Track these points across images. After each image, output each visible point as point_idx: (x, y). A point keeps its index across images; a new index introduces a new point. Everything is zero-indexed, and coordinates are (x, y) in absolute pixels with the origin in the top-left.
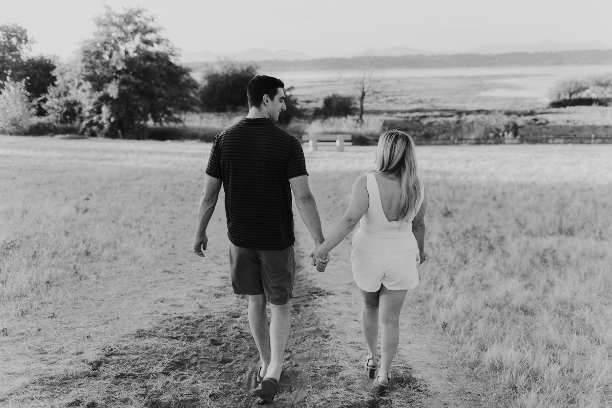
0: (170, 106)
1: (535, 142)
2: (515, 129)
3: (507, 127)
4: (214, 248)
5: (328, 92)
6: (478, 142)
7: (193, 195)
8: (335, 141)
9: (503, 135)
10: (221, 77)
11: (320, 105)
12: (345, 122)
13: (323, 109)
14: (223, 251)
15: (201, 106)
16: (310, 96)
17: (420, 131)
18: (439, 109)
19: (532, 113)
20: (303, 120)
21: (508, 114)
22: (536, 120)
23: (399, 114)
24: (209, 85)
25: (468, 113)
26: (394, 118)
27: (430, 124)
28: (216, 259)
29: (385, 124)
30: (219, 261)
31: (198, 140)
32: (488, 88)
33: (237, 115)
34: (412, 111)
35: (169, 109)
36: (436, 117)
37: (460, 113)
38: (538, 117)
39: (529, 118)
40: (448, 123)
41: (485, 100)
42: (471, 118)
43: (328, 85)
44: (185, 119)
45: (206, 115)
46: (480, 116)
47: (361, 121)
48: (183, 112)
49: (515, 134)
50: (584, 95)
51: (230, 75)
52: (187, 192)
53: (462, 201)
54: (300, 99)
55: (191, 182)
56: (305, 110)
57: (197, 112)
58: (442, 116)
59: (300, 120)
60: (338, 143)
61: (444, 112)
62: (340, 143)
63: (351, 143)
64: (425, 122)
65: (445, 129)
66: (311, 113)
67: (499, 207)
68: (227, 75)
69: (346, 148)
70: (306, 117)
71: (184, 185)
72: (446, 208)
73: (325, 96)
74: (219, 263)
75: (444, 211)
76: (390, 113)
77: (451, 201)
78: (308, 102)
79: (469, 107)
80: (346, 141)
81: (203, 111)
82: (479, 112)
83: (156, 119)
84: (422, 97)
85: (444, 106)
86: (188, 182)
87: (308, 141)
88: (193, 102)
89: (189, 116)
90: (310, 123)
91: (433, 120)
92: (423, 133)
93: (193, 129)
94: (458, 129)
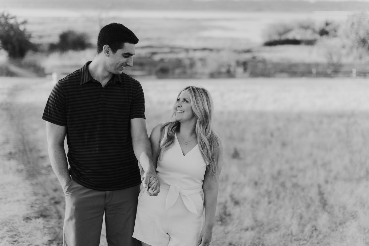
3: (238, 63)
13: (60, 44)
17: (155, 66)
19: (248, 51)
22: (254, 57)
25: (195, 50)
27: (162, 60)
36: (166, 53)
37: (187, 50)
38: (256, 54)
39: (249, 55)
42: (199, 55)
46: (206, 53)
50: (290, 36)
53: (242, 140)
56: (39, 45)
58: (171, 52)
61: (173, 50)
64: (157, 58)
65: (179, 63)
67: (284, 145)
70: (42, 51)
82: (204, 49)
87: (51, 74)
91: (163, 56)
92: (158, 68)
94: (192, 65)
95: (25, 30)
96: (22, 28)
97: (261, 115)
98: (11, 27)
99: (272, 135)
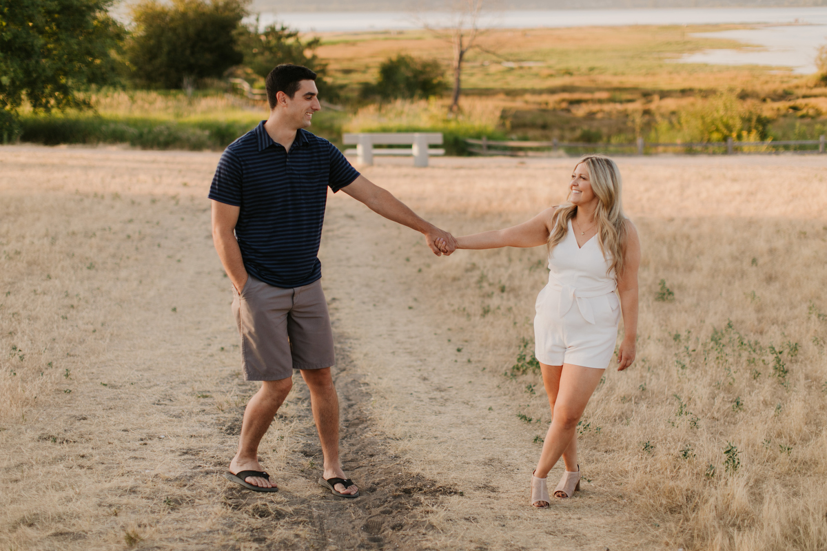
0: (66, 74)
1: (802, 149)
2: (762, 127)
3: (747, 120)
4: (164, 375)
5: (388, 51)
6: (689, 150)
7: (114, 256)
8: (409, 146)
9: (739, 137)
10: (172, 20)
11: (373, 77)
12: (426, 110)
13: (380, 84)
14: (184, 383)
15: (133, 76)
16: (351, 60)
17: (573, 129)
18: (607, 86)
19: (785, 95)
20: (339, 107)
21: (743, 96)
22: (795, 108)
23: (528, 97)
24: (148, 37)
25: (664, 94)
26: (518, 104)
27: (591, 116)
28: (167, 402)
29: (504, 114)
30: (175, 408)
31: (126, 145)
32: (696, 47)
33: (205, 96)
34: (552, 91)
35: (63, 81)
36: (600, 101)
37: (647, 95)
38: (800, 102)
39: (783, 105)
40: (626, 115)
41: (694, 69)
42: (670, 104)
43: (386, 39)
44: (98, 102)
45: (140, 95)
46: (686, 102)
47: (454, 109)
48: (93, 86)
49: (763, 136)
51: (191, 14)
52: (101, 250)
53: (690, 269)
54: (332, 66)
55: (110, 229)
56: (342, 87)
57: (124, 88)
58: (612, 100)
59: (332, 107)
60: (415, 150)
61: (618, 93)
62: (421, 150)
63: (441, 151)
64: (580, 111)
65: (621, 126)
66: (355, 95)
67: (770, 279)
68: (184, 15)
69: (433, 161)
70: (346, 101)
71: (94, 235)
72: (663, 283)
73: (382, 59)
74: (176, 413)
75: (658, 289)
76: (511, 93)
77: (668, 266)
78: (347, 72)
79: (663, 83)
80: (433, 146)
81: (136, 87)
82: (684, 92)
83: (36, 101)
84: (572, 65)
85: (616, 81)
86: (104, 229)
87: (354, 147)
88: (114, 68)
89: (107, 96)
90: (355, 113)
91: (595, 108)
92: (578, 133)
93: (115, 122)
94: (649, 126)
95: (314, 57)
96: (308, 54)
97: (751, 223)
98: (288, 51)
99: (754, 261)
